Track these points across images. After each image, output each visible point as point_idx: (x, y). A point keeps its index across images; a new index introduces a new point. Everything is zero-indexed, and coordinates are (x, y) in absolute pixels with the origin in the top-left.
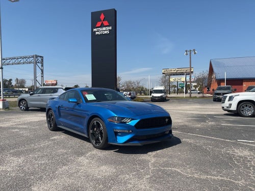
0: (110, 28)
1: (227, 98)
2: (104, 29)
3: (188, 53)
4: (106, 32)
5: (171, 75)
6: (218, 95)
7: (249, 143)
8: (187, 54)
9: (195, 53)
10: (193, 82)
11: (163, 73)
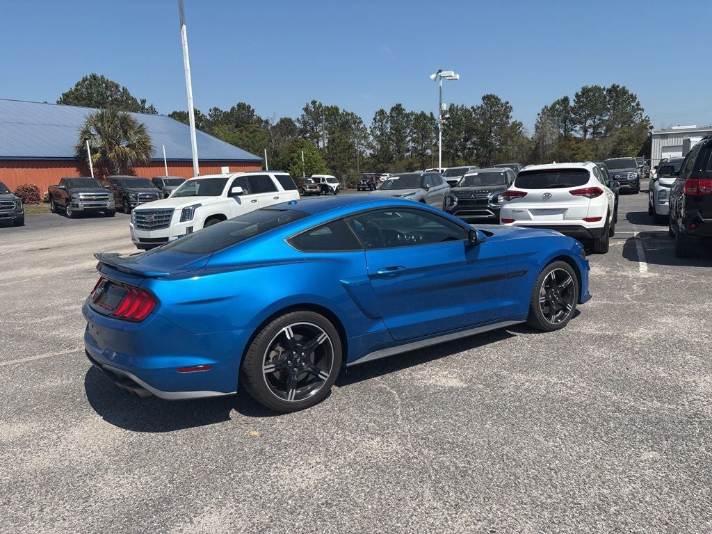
1: (177, 215)
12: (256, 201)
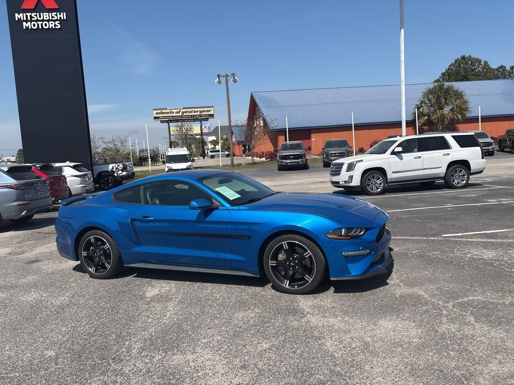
0: (63, 16)
1: (345, 167)
2: (46, 16)
3: (223, 80)
4: (51, 25)
5: (171, 121)
6: (286, 159)
7: (466, 237)
8: (220, 82)
9: (235, 81)
10: (209, 134)
11: (155, 118)
12: (420, 157)
